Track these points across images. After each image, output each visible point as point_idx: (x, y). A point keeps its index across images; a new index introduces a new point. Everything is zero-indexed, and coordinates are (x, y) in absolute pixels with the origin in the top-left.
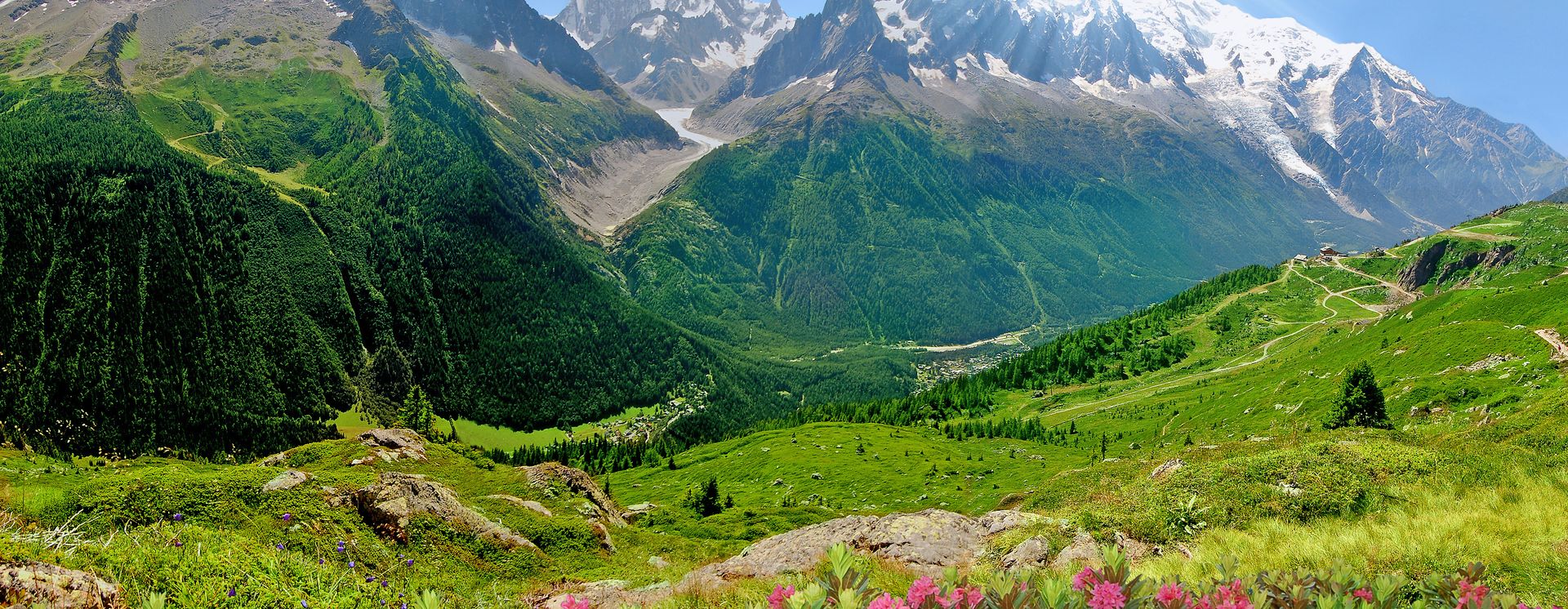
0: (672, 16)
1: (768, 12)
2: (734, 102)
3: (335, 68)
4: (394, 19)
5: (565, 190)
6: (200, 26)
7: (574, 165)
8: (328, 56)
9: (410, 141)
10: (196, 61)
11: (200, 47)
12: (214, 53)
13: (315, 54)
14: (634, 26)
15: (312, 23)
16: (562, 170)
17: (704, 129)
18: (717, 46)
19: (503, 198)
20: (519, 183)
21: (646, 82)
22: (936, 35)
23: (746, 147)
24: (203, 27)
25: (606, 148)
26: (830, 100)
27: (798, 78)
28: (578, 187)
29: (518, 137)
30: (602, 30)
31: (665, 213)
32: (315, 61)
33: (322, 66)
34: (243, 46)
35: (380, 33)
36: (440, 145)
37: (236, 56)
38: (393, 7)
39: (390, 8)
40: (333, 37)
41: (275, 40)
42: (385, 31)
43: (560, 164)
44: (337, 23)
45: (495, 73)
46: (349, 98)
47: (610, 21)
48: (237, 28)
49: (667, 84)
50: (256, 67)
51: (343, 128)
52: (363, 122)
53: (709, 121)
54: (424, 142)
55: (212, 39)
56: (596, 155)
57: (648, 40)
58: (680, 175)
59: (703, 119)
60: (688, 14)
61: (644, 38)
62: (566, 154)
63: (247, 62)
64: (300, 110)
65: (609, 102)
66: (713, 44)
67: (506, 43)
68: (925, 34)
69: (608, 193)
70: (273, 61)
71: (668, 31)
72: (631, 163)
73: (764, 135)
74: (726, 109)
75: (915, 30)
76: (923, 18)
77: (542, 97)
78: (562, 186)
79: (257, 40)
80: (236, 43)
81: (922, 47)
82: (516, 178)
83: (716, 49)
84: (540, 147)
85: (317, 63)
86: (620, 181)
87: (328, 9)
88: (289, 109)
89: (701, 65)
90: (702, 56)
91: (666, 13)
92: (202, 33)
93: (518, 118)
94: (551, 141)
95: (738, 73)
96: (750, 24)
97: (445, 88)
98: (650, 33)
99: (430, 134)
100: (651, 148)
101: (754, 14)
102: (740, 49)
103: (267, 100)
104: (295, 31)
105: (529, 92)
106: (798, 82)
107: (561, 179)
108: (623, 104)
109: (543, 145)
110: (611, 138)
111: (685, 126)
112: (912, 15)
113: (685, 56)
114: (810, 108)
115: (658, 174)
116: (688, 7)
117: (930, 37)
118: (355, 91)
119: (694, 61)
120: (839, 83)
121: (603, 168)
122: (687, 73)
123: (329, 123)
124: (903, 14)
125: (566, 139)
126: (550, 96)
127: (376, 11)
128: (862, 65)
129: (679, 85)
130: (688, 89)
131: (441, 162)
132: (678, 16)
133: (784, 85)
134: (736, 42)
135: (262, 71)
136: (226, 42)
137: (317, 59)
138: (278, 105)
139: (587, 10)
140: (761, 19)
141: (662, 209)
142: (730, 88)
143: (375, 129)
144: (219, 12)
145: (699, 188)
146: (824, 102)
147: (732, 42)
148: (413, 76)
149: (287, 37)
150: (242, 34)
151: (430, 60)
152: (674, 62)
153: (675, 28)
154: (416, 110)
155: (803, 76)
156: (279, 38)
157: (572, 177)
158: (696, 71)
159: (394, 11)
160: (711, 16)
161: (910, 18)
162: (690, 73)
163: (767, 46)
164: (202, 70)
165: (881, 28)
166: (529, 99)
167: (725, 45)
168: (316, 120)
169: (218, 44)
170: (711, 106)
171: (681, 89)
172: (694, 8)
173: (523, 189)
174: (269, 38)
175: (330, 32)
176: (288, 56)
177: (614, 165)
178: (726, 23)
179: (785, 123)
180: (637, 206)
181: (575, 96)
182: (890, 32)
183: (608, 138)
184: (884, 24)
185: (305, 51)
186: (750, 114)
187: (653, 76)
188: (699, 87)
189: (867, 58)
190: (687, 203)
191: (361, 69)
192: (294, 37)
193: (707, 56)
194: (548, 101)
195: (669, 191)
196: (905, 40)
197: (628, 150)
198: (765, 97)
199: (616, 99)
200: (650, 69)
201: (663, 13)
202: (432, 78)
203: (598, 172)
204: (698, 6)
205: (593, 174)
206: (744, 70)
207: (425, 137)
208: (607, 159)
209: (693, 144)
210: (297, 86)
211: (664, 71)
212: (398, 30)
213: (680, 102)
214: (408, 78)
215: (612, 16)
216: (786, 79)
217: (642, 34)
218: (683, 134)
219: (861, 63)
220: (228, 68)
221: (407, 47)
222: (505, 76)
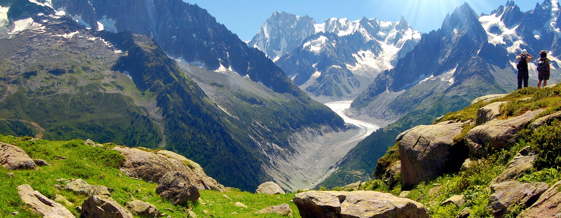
0: (331, 36)
1: (398, 27)
2: (381, 95)
3: (119, 91)
4: (157, 55)
5: (273, 165)
6: (10, 61)
7: (278, 147)
8: (113, 83)
9: (183, 143)
10: (12, 89)
11: (14, 77)
12: (25, 83)
13: (103, 81)
14: (305, 45)
15: (97, 58)
16: (270, 151)
17: (361, 116)
18: (364, 55)
19: (243, 174)
20: (249, 163)
21: (315, 83)
22: (528, 38)
23: (396, 130)
24: (12, 62)
25: (296, 134)
26: (453, 93)
27: (426, 76)
28: (281, 162)
29: (241, 130)
30: (282, 48)
31: (343, 179)
32: (104, 87)
33: (110, 90)
34: (47, 77)
35: (149, 65)
36: (204, 144)
37: (44, 85)
38: (157, 47)
39: (154, 47)
40: (115, 68)
41: (71, 72)
42: (153, 64)
43: (268, 147)
44: (116, 58)
45: (221, 86)
46: (134, 114)
47: (287, 41)
48: (42, 63)
49: (330, 84)
50: (60, 92)
51: (132, 136)
52: (146, 129)
53: (363, 110)
54: (192, 142)
55: (22, 71)
56: (291, 139)
57: (315, 54)
58: (351, 151)
59: (359, 109)
60: (341, 34)
61: (313, 53)
62: (272, 140)
63: (53, 89)
64: (98, 123)
65: (297, 102)
66: (360, 53)
67: (226, 66)
68: (519, 37)
69: (300, 166)
70: (72, 87)
71: (329, 47)
72: (314, 144)
73: (408, 120)
74: (375, 101)
75: (512, 35)
76: (517, 27)
77: (253, 101)
78: (271, 162)
79: (57, 72)
80: (42, 75)
81: (518, 47)
82: (246, 160)
83: (362, 57)
84: (255, 136)
85: (106, 88)
86: (308, 157)
87: (107, 48)
88: (90, 124)
89: (353, 69)
90: (353, 62)
91: (326, 34)
92: (13, 67)
93: (239, 117)
94: (261, 131)
95: (382, 75)
96: (385, 37)
97: (199, 103)
98: (316, 49)
99: (195, 136)
100: (326, 131)
101: (387, 30)
102: (380, 55)
103: (72, 117)
104: (86, 64)
105: (244, 98)
106: (427, 79)
107: (270, 158)
108: (305, 103)
109: (257, 134)
110: (299, 127)
111: (347, 115)
112: (509, 25)
113: (342, 63)
114: (440, 100)
115: (333, 151)
116: (341, 29)
117: (523, 40)
118: (137, 108)
119: (348, 66)
120: (459, 78)
121: (296, 148)
122: (343, 75)
123: (121, 133)
124: (501, 24)
125: (271, 129)
126: (258, 100)
127: (144, 50)
128: (474, 65)
129: (339, 85)
130: (345, 87)
131: (206, 156)
132: (335, 36)
133: (417, 81)
134: (376, 50)
135: (65, 96)
136: (34, 74)
137: (106, 85)
138: (82, 120)
139: (271, 35)
140: (393, 34)
141: (341, 177)
142: (377, 86)
143: (155, 133)
144: (24, 50)
145: (364, 161)
146: (449, 94)
147: (373, 51)
148: (175, 95)
149: (80, 68)
150: (46, 67)
151: (185, 83)
152: (334, 68)
153: (334, 44)
154: (182, 119)
155: (430, 74)
156: (75, 70)
157: (276, 155)
158: (350, 73)
159: (157, 50)
160: (357, 34)
161: (507, 27)
162: (345, 75)
163: (399, 53)
164: (18, 96)
165: (485, 36)
166: (245, 103)
167: (368, 53)
168: (112, 130)
169: (27, 75)
170: (364, 99)
171: (340, 87)
172: (345, 29)
173: (252, 167)
174: (67, 70)
175: (111, 65)
176: (82, 83)
177: (303, 145)
178: (368, 38)
179: (422, 111)
180: (321, 174)
181: (274, 99)
182: (492, 38)
183: (298, 126)
184: (488, 33)
185: (95, 79)
186: (393, 104)
187: (319, 79)
188: (353, 85)
189: (477, 60)
190: (358, 172)
191: (138, 91)
192: (85, 69)
193: (357, 62)
194: (257, 103)
195: (343, 163)
196: (504, 43)
197: (311, 134)
198: (404, 91)
199: (301, 100)
200: (317, 74)
201: (325, 35)
202: (189, 97)
203: (293, 151)
204: (348, 27)
205: (290, 153)
206: (386, 72)
207: (192, 139)
208: (298, 142)
209: (354, 128)
210: (93, 106)
211: (327, 75)
212: (161, 63)
213: (340, 97)
214: (172, 97)
215: (288, 38)
216: (417, 77)
217: (311, 50)
218: (347, 121)
219: (473, 64)
220: (38, 94)
221: (169, 74)
222: (228, 88)
